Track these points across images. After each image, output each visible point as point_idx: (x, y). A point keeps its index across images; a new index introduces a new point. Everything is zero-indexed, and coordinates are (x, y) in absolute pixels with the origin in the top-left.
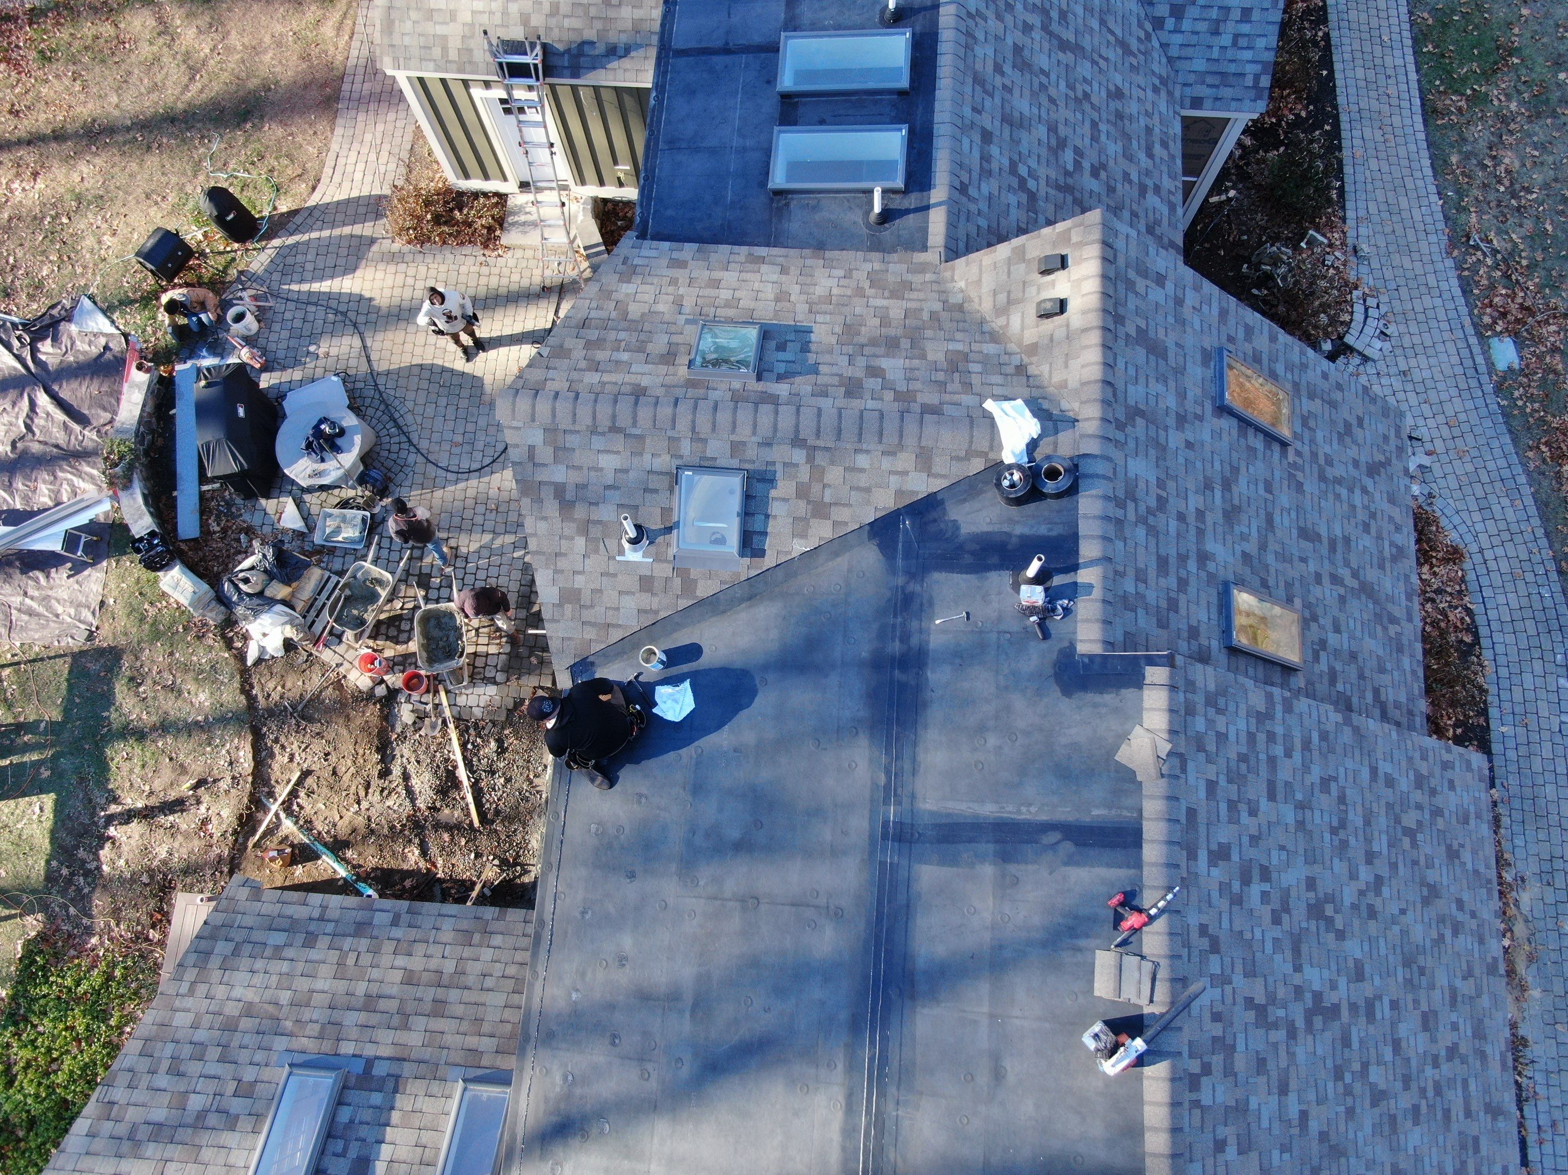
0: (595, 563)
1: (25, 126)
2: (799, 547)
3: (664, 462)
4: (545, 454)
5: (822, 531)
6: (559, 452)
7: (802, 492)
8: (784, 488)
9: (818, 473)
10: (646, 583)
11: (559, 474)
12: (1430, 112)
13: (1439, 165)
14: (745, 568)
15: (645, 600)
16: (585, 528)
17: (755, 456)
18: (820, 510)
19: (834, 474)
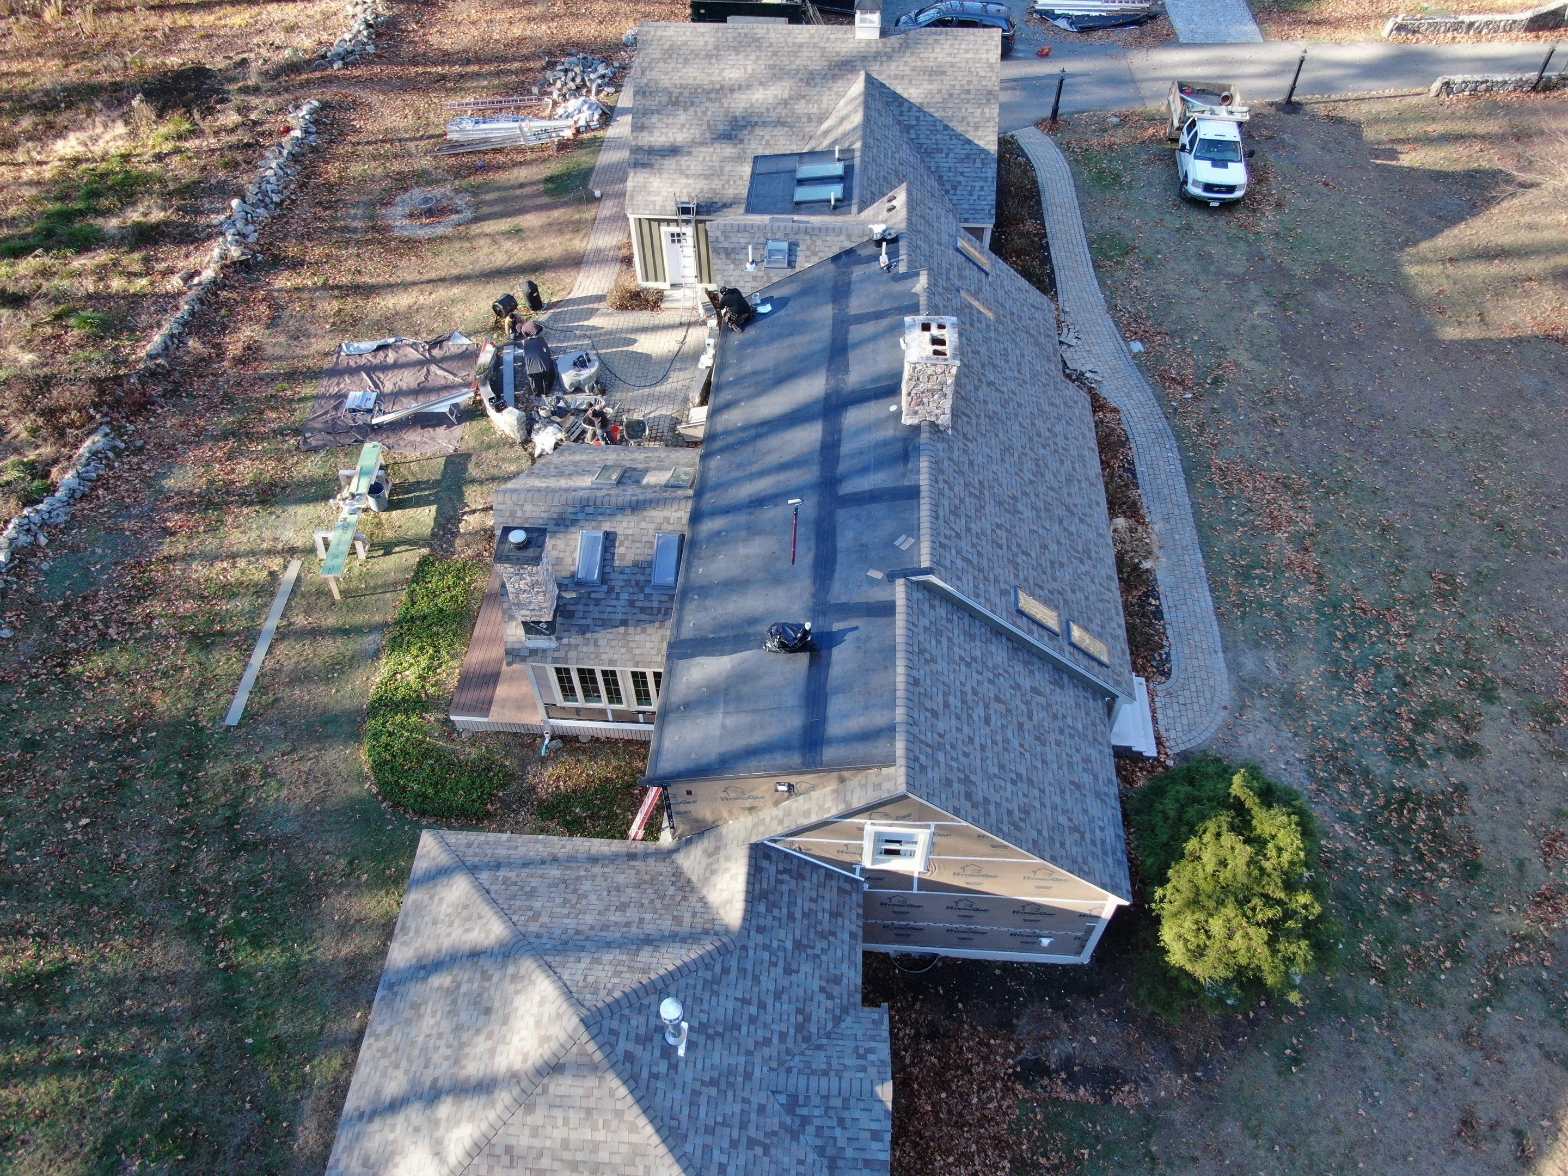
0: (737, 272)
1: (425, 277)
2: (808, 265)
3: (762, 240)
4: (721, 239)
5: (815, 260)
6: (726, 238)
7: (808, 248)
8: (802, 247)
9: (813, 242)
10: (755, 278)
11: (726, 245)
12: (1097, 267)
13: (1102, 284)
14: (789, 272)
15: (754, 284)
16: (734, 262)
17: (793, 238)
18: (814, 253)
19: (819, 242)
